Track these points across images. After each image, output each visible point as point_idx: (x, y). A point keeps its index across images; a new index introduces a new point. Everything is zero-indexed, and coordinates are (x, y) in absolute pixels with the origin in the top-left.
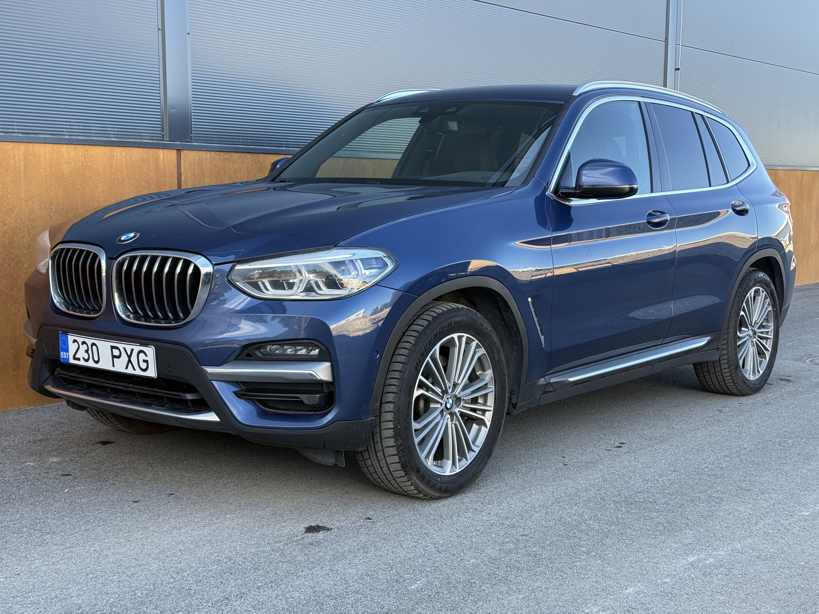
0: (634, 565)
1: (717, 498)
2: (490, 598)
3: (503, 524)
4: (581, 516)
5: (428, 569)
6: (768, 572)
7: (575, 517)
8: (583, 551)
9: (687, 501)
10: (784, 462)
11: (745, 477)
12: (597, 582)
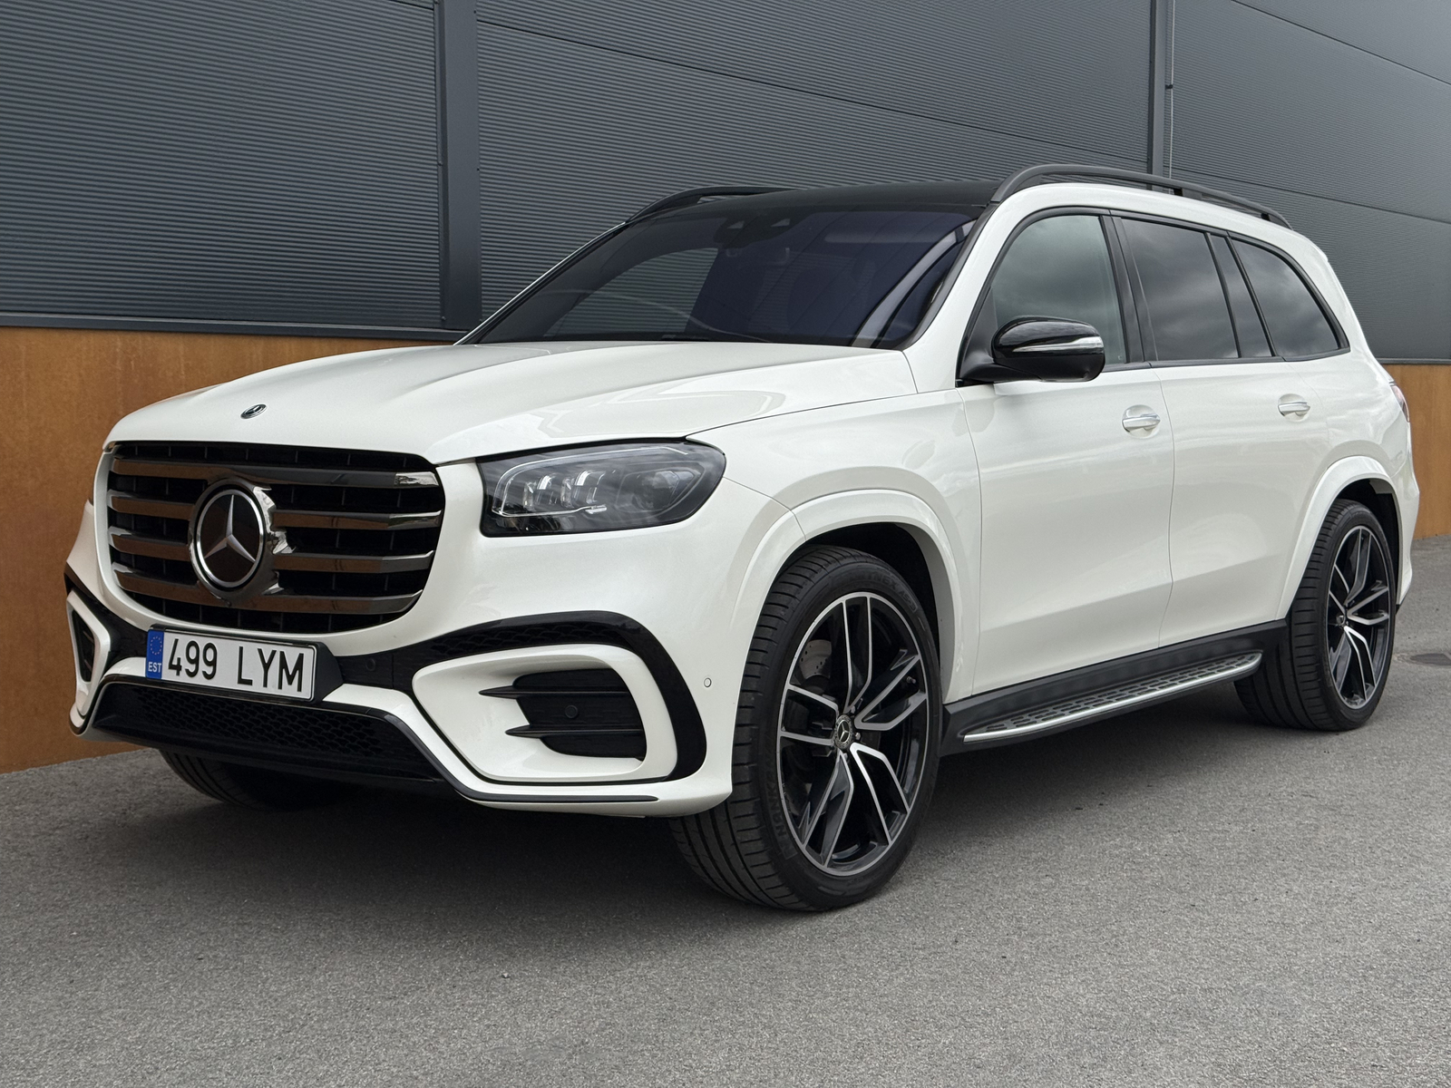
0: (1223, 897)
1: (1311, 825)
2: (1049, 932)
3: (1028, 858)
4: (1131, 846)
5: (951, 906)
6: (1403, 900)
7: (1124, 850)
8: (1149, 885)
9: (1270, 829)
10: (1391, 783)
11: (1342, 801)
12: (1181, 914)
